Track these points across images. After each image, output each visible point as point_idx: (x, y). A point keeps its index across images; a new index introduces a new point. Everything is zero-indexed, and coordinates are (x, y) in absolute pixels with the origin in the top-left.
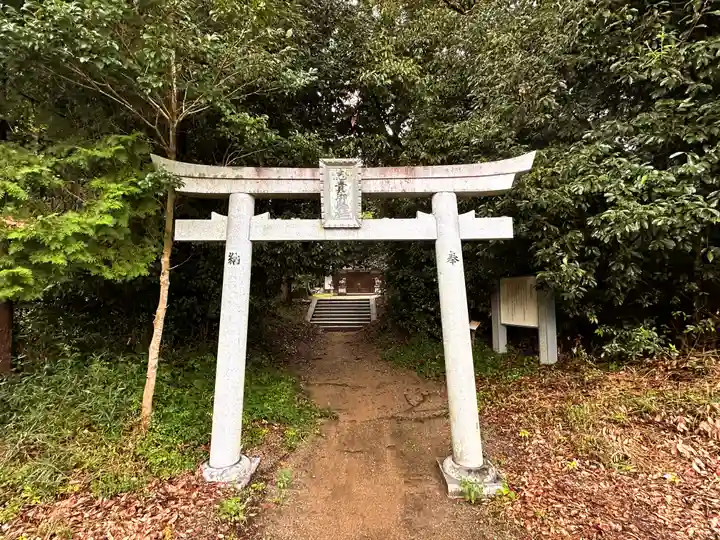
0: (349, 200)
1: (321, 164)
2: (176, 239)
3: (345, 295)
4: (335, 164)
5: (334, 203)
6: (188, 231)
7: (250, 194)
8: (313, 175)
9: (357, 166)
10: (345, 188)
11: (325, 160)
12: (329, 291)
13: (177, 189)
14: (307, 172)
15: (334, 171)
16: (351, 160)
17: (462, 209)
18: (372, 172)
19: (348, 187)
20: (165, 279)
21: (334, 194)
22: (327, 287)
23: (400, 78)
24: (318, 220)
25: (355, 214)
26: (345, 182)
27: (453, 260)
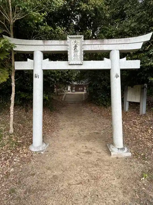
0: (79, 53)
1: (68, 38)
2: (15, 69)
3: (75, 92)
4: (74, 38)
5: (73, 54)
6: (20, 66)
7: (41, 51)
8: (65, 43)
9: (82, 38)
10: (77, 48)
11: (70, 36)
12: (69, 91)
13: (14, 49)
14: (63, 42)
15: (73, 41)
16: (80, 36)
17: (121, 57)
18: (88, 42)
19: (78, 48)
20: (13, 84)
21: (73, 51)
22: (69, 90)
23: (97, 7)
24: (67, 61)
25: (81, 59)
26: (77, 46)
27: (117, 76)
